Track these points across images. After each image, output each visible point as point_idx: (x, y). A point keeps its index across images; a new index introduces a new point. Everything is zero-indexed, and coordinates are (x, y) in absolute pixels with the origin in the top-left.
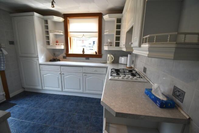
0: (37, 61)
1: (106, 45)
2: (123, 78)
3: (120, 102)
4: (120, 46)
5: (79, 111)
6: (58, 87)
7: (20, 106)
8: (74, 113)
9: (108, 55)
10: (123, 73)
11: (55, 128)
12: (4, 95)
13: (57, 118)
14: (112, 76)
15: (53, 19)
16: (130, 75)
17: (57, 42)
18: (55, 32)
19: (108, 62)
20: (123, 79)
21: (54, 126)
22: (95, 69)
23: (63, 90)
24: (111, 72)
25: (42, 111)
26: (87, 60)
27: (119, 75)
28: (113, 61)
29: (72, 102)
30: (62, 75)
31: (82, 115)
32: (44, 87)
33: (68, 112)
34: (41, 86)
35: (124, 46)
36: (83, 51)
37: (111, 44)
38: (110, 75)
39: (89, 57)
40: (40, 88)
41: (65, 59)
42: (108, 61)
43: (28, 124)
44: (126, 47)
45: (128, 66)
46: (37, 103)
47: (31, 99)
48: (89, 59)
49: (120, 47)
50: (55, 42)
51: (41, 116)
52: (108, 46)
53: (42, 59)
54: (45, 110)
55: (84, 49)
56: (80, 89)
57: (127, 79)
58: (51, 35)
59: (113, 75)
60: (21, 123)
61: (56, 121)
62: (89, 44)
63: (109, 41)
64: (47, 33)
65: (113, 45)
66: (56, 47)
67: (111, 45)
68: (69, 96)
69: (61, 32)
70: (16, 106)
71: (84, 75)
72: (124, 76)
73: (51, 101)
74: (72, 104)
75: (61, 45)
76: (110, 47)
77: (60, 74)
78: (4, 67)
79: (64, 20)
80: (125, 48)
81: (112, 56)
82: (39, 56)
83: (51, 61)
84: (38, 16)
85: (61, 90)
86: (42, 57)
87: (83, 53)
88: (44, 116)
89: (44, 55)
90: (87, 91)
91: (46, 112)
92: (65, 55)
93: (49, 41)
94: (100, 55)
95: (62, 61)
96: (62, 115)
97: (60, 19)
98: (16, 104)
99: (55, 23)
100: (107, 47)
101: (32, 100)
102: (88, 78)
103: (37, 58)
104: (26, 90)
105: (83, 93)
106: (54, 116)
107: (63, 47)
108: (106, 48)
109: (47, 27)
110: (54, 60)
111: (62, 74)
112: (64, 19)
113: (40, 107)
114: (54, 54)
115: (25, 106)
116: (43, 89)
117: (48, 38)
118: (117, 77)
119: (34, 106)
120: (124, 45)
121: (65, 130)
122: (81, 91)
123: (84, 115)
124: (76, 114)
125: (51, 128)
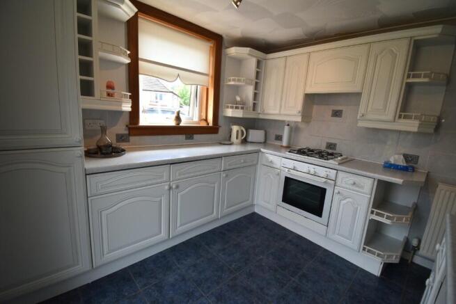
9: (237, 128)
17: (111, 86)
19: (236, 141)
26: (190, 142)
30: (173, 191)
32: (103, 254)
39: (193, 134)
42: (237, 138)
48: (193, 139)
56: (213, 213)
63: (239, 98)
85: (166, 237)
87: (178, 124)
90: (226, 211)
92: (123, 131)
94: (216, 127)
102: (229, 181)
108: (234, 113)
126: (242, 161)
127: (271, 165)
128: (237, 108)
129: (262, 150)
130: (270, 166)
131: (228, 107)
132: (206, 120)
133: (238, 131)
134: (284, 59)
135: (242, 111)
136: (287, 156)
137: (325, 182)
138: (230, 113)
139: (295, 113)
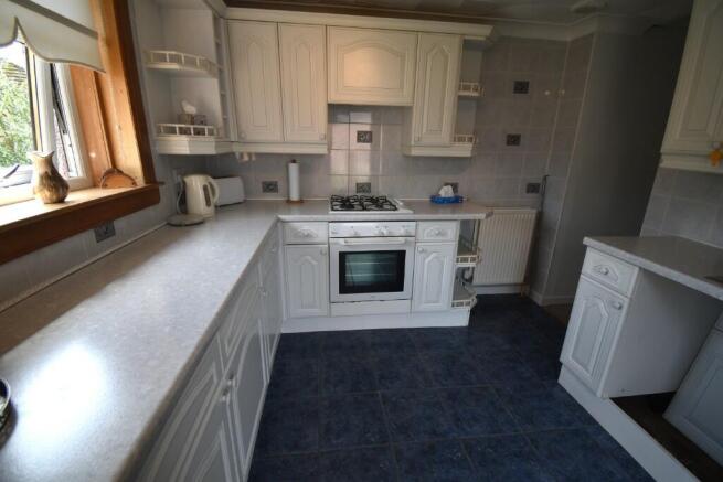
26: (108, 245)
48: (113, 234)
127: (308, 240)
128: (199, 132)
129: (283, 217)
130: (306, 242)
131: (172, 131)
132: (115, 171)
133: (205, 188)
134: (273, 27)
135: (212, 139)
136: (332, 218)
137: (406, 242)
138: (181, 145)
139: (316, 138)
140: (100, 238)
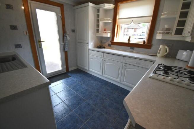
0: (88, 46)
1: (160, 33)
2: (171, 80)
3: (150, 112)
4: (183, 33)
5: (112, 99)
6: (99, 71)
7: (72, 79)
8: (106, 98)
9: (161, 46)
10: (176, 74)
11: (89, 104)
12: (65, 68)
13: (92, 97)
14: (155, 73)
15: (105, 7)
16: (187, 79)
17: (105, 30)
18: (105, 20)
19: (158, 55)
20: (172, 82)
21: (88, 102)
22: (137, 61)
23: (103, 75)
24: (157, 68)
25: (84, 87)
27: (168, 74)
28: (166, 55)
29: (108, 88)
30: (104, 62)
31: (113, 103)
32: (90, 69)
33: (103, 95)
34: (88, 67)
35: (190, 34)
36: (129, 40)
37: (168, 31)
38: (153, 72)
39: (134, 47)
40: (87, 68)
41: (110, 47)
42: (159, 53)
43: (73, 93)
44: (191, 35)
45: (189, 65)
46: (82, 80)
47: (80, 75)
48: (134, 49)
49: (183, 35)
50: (104, 30)
51: (82, 91)
52: (162, 33)
53: (91, 45)
54: (86, 87)
55: (130, 37)
56: (118, 79)
57: (179, 82)
58: (101, 23)
59: (157, 72)
60: (70, 91)
61: (91, 99)
62: (143, 32)
63: (166, 26)
64: (98, 21)
65: (171, 33)
66: (103, 35)
67: (168, 33)
68: (107, 81)
69: (109, 20)
70: (71, 78)
71: (124, 66)
72: (176, 77)
73: (92, 81)
74: (108, 89)
75: (108, 33)
76: (165, 35)
77: (102, 60)
78: (67, 48)
79: (115, 7)
80: (190, 37)
81: (166, 47)
82: (89, 43)
83: (98, 47)
84: (92, 6)
85: (101, 75)
86: (92, 43)
87: (129, 42)
88: (84, 91)
89: (93, 41)
90: (124, 83)
91: (86, 89)
92: (110, 43)
93: (98, 30)
94: (149, 45)
95: (107, 48)
96: (97, 96)
97: (111, 5)
98: (71, 77)
99: (106, 11)
100: (161, 35)
101: (80, 77)
102: (127, 69)
103: (87, 44)
104: (79, 68)
105: (120, 83)
106: (91, 95)
107: (109, 35)
108: (159, 36)
109: (98, 16)
110: (100, 47)
111: (104, 60)
112: (115, 5)
113: (84, 83)
114: (101, 42)
115: (75, 80)
116: (89, 70)
117: (98, 26)
118: (163, 77)
119: (80, 81)
120: (189, 32)
121: (96, 109)
122: (118, 80)
123: (115, 104)
124: (109, 100)
125: (87, 103)
126: (136, 62)
133: (160, 49)
140: (131, 49)
